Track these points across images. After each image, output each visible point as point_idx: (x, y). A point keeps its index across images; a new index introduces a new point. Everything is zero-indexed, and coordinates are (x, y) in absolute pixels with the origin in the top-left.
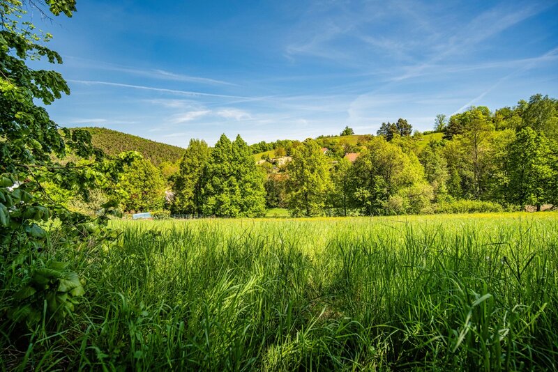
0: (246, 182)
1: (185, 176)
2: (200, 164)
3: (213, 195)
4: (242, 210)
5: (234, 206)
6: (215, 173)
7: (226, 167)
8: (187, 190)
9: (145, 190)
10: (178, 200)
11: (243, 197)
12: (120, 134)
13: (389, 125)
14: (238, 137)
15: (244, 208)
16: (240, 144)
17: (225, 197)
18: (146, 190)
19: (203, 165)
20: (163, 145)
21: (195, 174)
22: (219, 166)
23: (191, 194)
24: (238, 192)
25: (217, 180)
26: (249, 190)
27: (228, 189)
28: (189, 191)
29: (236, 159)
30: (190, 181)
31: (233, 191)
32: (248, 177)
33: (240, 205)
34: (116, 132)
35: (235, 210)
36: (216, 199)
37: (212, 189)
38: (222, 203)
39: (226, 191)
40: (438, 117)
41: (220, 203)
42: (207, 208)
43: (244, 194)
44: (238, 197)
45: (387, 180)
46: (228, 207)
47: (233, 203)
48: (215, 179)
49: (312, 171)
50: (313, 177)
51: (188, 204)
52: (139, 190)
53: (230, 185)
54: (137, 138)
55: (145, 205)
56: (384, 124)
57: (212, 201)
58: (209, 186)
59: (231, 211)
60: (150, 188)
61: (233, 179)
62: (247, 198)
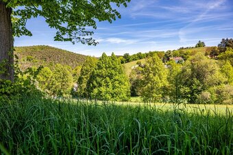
0: (115, 80)
1: (83, 76)
2: (91, 70)
3: (96, 87)
4: (113, 97)
5: (108, 94)
6: (98, 75)
7: (104, 72)
9: (63, 83)
10: (79, 90)
11: (113, 89)
12: (56, 49)
13: (227, 40)
15: (114, 95)
17: (103, 89)
20: (80, 55)
21: (88, 75)
22: (100, 71)
23: (86, 87)
24: (111, 86)
25: (99, 79)
26: (117, 85)
28: (84, 85)
29: (109, 67)
30: (85, 79)
31: (107, 86)
32: (117, 77)
33: (112, 94)
35: (109, 96)
36: (98, 90)
38: (101, 92)
39: (104, 85)
42: (93, 95)
43: (114, 87)
44: (110, 89)
45: (201, 81)
46: (104, 94)
47: (107, 92)
48: (98, 78)
51: (84, 92)
52: (60, 83)
53: (106, 82)
57: (96, 91)
58: (95, 83)
59: (106, 97)
60: (65, 82)
61: (108, 78)
62: (116, 90)
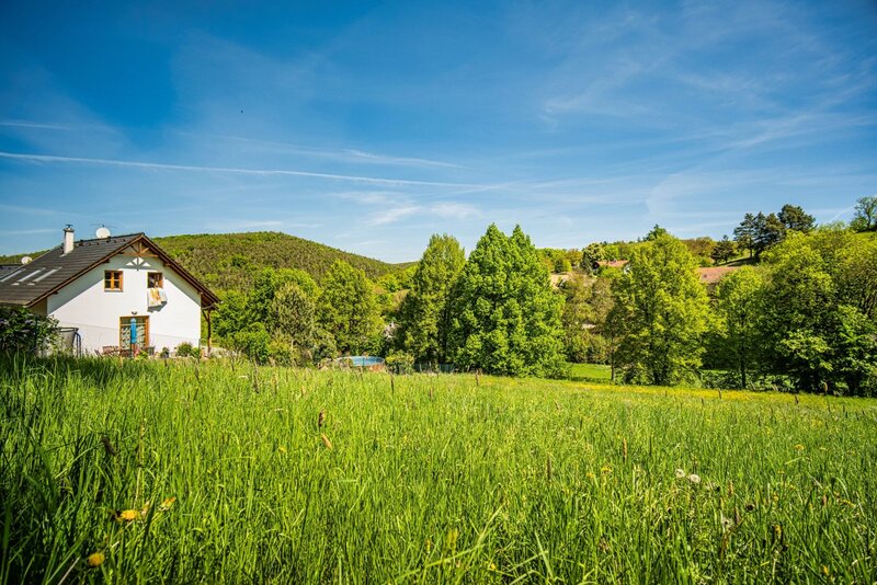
0: (534, 310)
1: (424, 296)
2: (449, 276)
3: (477, 331)
4: (528, 363)
5: (514, 355)
6: (481, 292)
7: (502, 280)
8: (428, 321)
9: (355, 317)
11: (530, 337)
13: (760, 217)
14: (517, 230)
15: (531, 357)
16: (522, 242)
17: (500, 336)
18: (357, 317)
19: (454, 279)
21: (441, 294)
22: (489, 279)
23: (434, 329)
24: (520, 328)
25: (483, 304)
26: (540, 324)
27: (505, 322)
28: (430, 323)
29: (517, 267)
30: (432, 305)
31: (512, 327)
32: (538, 301)
33: (524, 352)
34: (296, 239)
35: (517, 361)
36: (482, 338)
37: (475, 320)
38: (493, 347)
39: (502, 325)
40: (862, 201)
41: (490, 347)
42: (466, 354)
44: (522, 338)
46: (504, 355)
47: (512, 347)
48: (481, 302)
49: (673, 292)
50: (678, 305)
51: (427, 345)
52: (346, 318)
53: (508, 314)
54: (323, 246)
55: (353, 343)
56: (748, 217)
57: (475, 342)
58: (469, 315)
59: (509, 363)
60: (361, 315)
61: (513, 303)
